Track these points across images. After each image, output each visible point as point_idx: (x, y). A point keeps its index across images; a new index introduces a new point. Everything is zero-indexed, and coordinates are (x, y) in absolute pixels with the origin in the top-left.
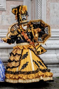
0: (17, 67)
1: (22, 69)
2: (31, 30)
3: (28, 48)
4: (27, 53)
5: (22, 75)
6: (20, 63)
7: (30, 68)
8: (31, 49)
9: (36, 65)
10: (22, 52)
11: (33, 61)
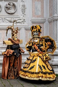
0: (27, 68)
1: (30, 69)
2: (42, 42)
3: (37, 56)
4: (36, 59)
5: (29, 74)
6: (29, 65)
7: (34, 70)
8: (40, 57)
9: (40, 69)
10: (33, 58)
11: (39, 65)
